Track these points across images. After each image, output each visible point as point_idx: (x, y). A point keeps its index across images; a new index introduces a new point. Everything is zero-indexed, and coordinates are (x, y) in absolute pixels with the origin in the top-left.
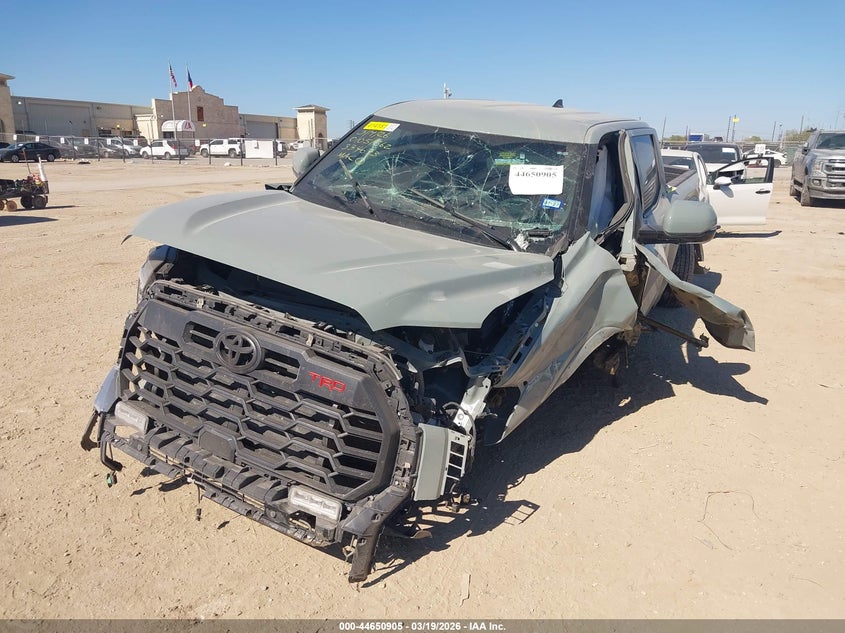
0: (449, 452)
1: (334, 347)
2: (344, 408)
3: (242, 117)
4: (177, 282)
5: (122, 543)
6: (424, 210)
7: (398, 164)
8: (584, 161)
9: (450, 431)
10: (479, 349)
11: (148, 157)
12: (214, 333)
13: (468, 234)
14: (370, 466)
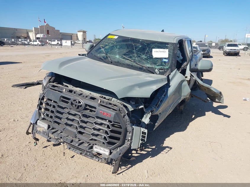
0: (141, 134)
1: (107, 103)
2: (110, 121)
3: (61, 33)
4: (56, 84)
5: (41, 163)
6: (127, 62)
7: (119, 48)
8: (174, 48)
9: (141, 128)
10: (147, 103)
11: (32, 45)
12: (69, 99)
13: (141, 69)
14: (118, 139)
